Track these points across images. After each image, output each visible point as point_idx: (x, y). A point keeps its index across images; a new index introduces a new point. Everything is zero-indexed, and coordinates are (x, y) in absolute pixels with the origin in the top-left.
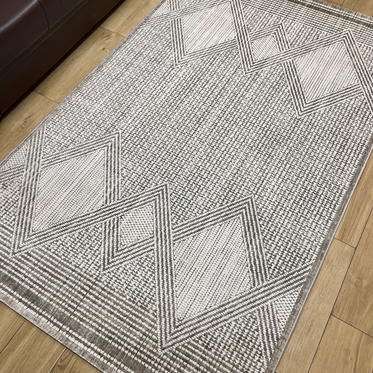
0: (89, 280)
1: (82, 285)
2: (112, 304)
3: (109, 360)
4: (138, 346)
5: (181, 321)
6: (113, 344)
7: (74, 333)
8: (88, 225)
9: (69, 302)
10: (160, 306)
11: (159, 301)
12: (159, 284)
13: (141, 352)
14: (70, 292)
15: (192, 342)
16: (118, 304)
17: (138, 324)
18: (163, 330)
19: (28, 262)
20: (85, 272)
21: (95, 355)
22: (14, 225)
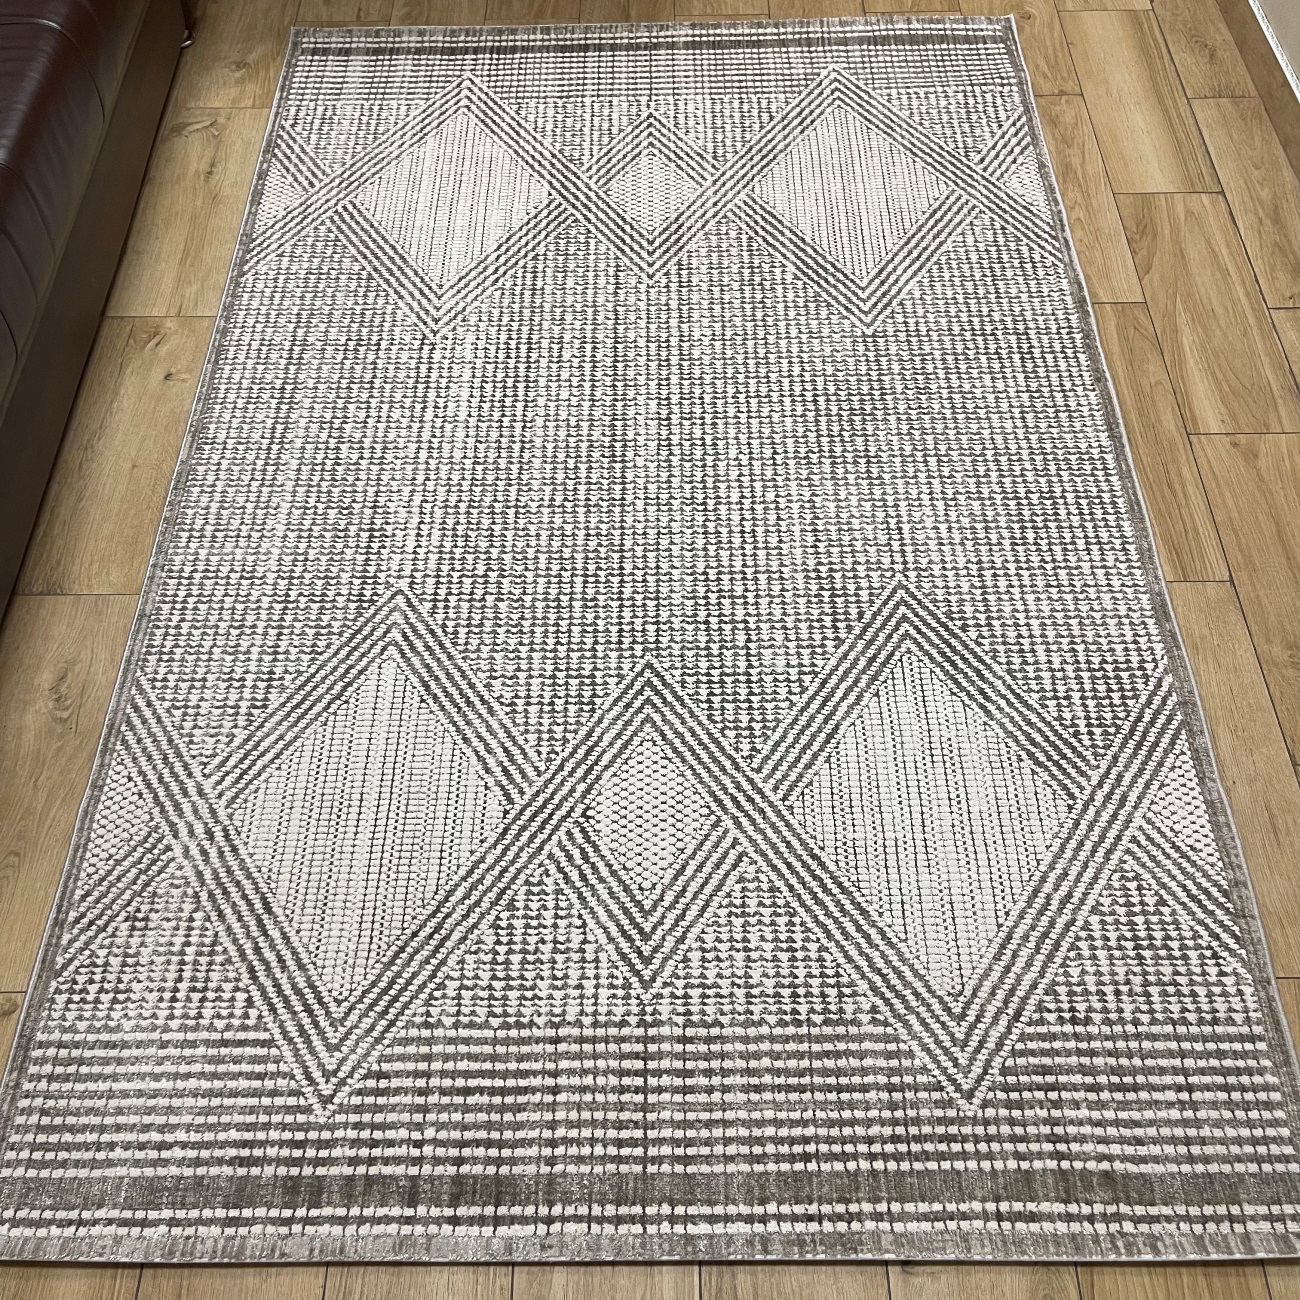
0: (623, 1040)
1: (614, 1064)
2: (741, 1064)
3: (849, 1217)
4: (900, 1130)
5: (961, 993)
6: (826, 1167)
7: (692, 1210)
8: (503, 892)
9: (612, 1133)
10: (874, 989)
11: (863, 976)
12: (829, 936)
13: (918, 1139)
14: (593, 1106)
15: (1030, 1030)
16: (757, 1056)
17: (854, 1072)
18: (933, 1046)
19: (394, 1100)
20: (595, 1025)
21: (800, 1227)
22: (260, 1017)
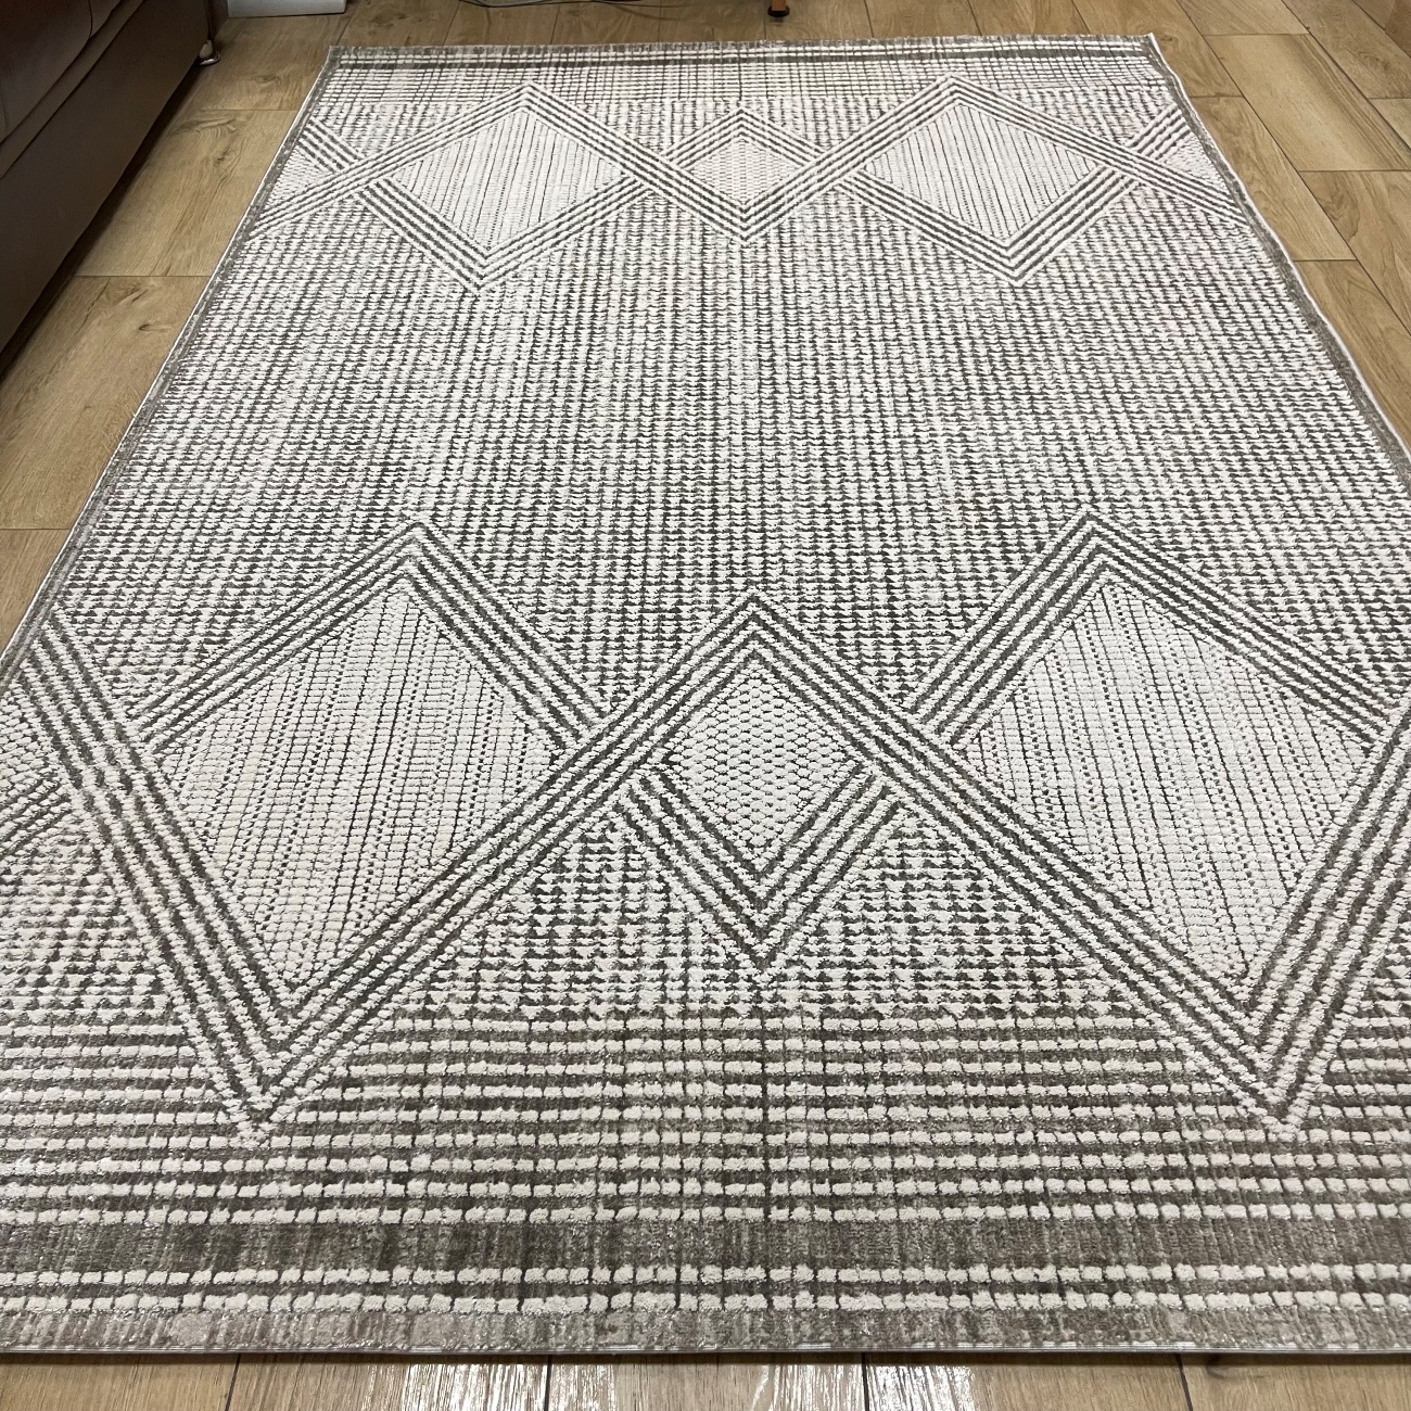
0: (728, 1034)
1: (714, 1066)
2: (914, 1067)
3: (1111, 1288)
4: (1177, 1160)
5: (1245, 975)
6: (1062, 1212)
7: (847, 1275)
9: (713, 1163)
10: (1107, 966)
11: (1092, 953)
12: (1034, 902)
13: (1210, 1172)
14: (682, 1125)
15: (1363, 1023)
16: (937, 1056)
17: (1092, 1079)
18: (1212, 1044)
20: (684, 1015)
21: (1029, 1301)
22: (170, 1006)
